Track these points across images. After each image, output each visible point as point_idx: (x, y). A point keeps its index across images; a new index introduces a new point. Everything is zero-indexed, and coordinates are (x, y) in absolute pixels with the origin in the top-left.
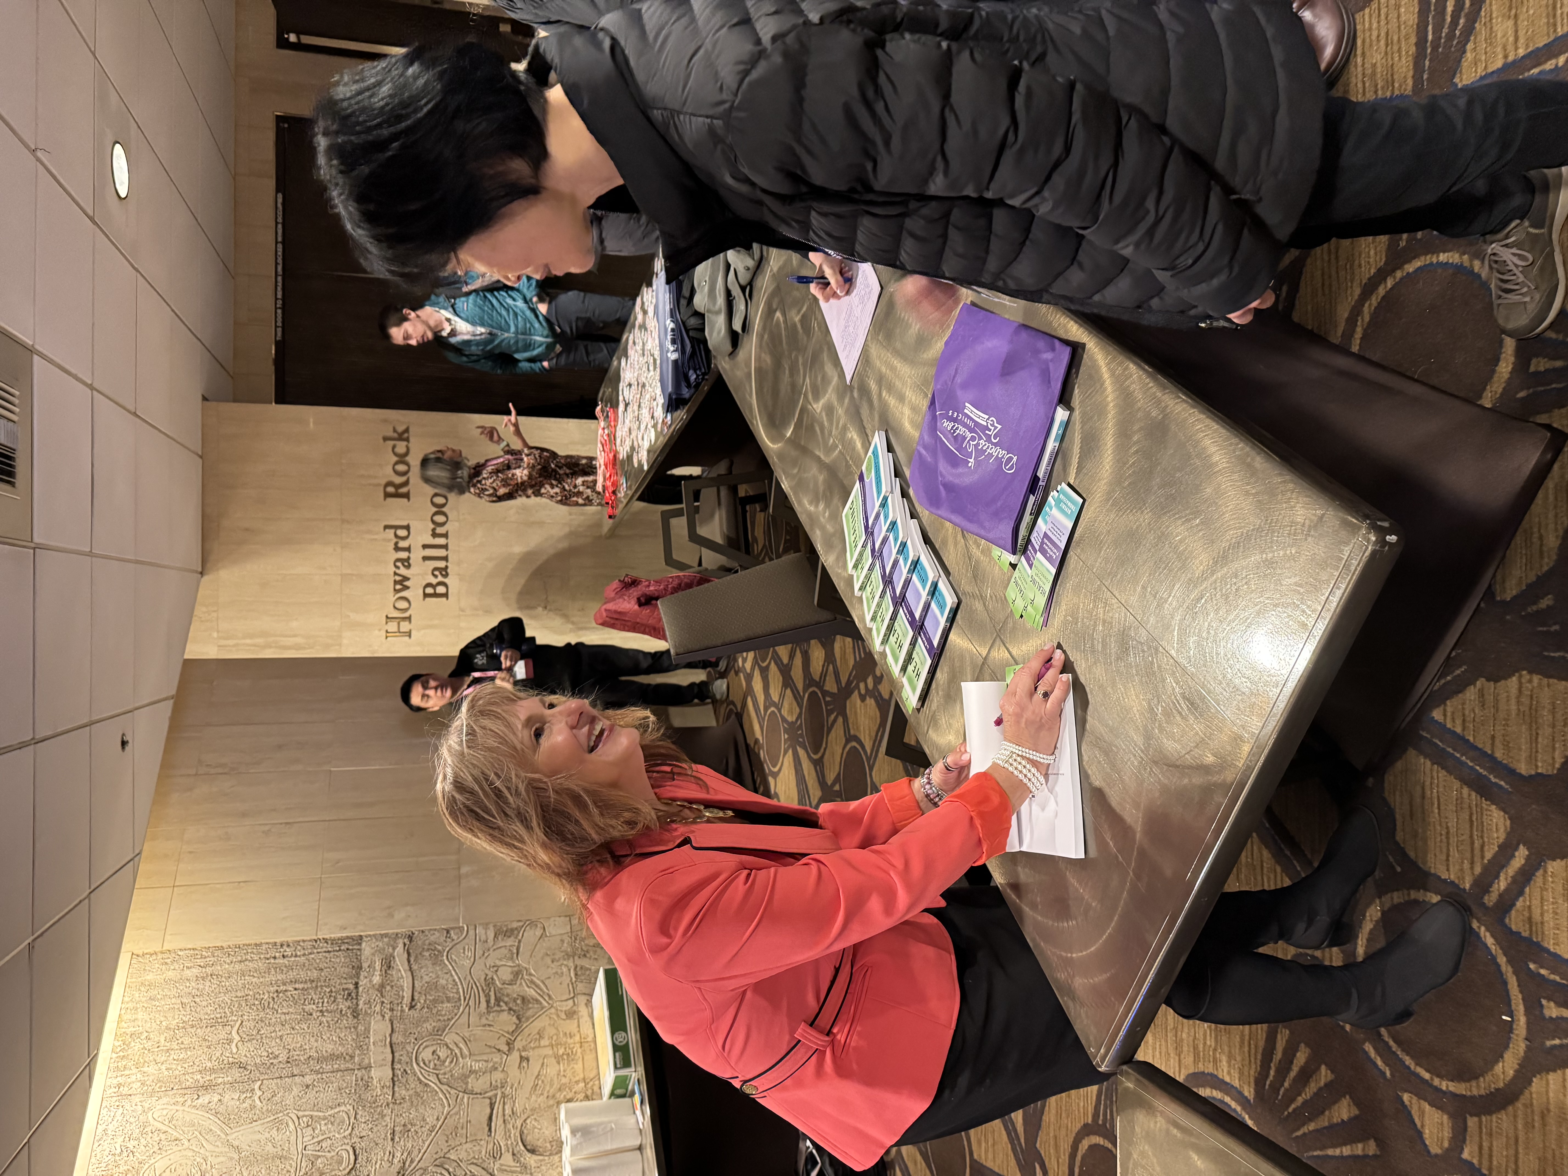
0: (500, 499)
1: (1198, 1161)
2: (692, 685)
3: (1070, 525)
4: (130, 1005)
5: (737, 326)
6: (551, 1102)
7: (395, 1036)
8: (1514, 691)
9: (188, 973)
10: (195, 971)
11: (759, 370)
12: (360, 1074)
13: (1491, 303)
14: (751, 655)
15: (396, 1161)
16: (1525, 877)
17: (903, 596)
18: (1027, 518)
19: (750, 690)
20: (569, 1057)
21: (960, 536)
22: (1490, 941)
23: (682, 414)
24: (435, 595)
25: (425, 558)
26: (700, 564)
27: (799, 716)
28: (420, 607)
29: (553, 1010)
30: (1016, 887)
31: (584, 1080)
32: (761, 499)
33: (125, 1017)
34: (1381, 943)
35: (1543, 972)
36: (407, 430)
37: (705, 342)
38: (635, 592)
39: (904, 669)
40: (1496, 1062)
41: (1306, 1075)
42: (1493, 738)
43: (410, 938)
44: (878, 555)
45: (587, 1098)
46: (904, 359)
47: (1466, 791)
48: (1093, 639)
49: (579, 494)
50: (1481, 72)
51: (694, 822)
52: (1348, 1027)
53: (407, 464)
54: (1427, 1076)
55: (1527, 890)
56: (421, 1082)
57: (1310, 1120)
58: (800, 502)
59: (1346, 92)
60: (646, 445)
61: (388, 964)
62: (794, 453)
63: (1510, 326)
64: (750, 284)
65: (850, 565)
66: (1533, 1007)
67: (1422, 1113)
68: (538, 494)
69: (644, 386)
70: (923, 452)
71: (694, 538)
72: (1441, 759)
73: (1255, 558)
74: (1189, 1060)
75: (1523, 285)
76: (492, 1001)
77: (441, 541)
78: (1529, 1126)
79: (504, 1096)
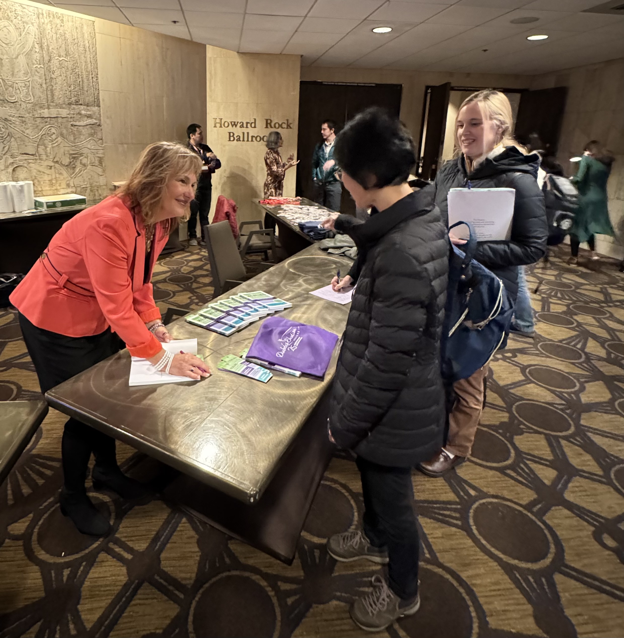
0: (266, 161)
1: (8, 434)
2: (195, 232)
3: (257, 378)
4: (74, 20)
5: (330, 251)
6: (34, 178)
7: (61, 118)
8: (193, 550)
9: (87, 42)
10: (87, 45)
11: (314, 258)
12: (46, 104)
13: (339, 533)
14: (207, 254)
15: (11, 118)
16: (120, 558)
17: (229, 315)
18: (259, 362)
19: (193, 254)
20: (52, 185)
21: (252, 336)
22: (95, 545)
23: (298, 229)
24: (230, 136)
25: (243, 133)
26: (242, 235)
27: (183, 273)
28: (225, 131)
29: (70, 178)
30: (119, 358)
31: (42, 190)
32: (266, 259)
33: (69, 18)
34: (93, 502)
35: (82, 568)
36: (291, 128)
37: (324, 238)
38: (231, 211)
39: (202, 315)
40: (45, 551)
41: (41, 475)
42: (175, 543)
43: (99, 125)
44: (246, 305)
45: (35, 191)
46: (319, 314)
47: (154, 533)
48: (214, 387)
49: (268, 190)
50: (423, 525)
51: (146, 237)
52: (60, 490)
53: (278, 128)
54: (40, 523)
55: (115, 559)
56: (43, 128)
57: (23, 477)
58: (265, 274)
59: (414, 475)
60: (286, 216)
61: (89, 117)
62: (284, 272)
63: (331, 541)
64: (345, 255)
65: (242, 294)
66: (67, 565)
67: (24, 522)
68: (268, 175)
69: (308, 215)
70: (284, 322)
71: (252, 233)
72: (167, 522)
73: (245, 448)
74: (48, 427)
75: (346, 546)
76: (74, 156)
77: (250, 139)
78: (19, 566)
79: (36, 159)
